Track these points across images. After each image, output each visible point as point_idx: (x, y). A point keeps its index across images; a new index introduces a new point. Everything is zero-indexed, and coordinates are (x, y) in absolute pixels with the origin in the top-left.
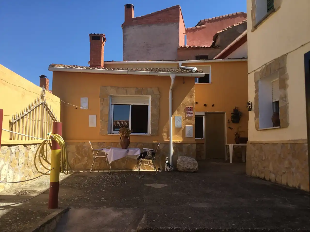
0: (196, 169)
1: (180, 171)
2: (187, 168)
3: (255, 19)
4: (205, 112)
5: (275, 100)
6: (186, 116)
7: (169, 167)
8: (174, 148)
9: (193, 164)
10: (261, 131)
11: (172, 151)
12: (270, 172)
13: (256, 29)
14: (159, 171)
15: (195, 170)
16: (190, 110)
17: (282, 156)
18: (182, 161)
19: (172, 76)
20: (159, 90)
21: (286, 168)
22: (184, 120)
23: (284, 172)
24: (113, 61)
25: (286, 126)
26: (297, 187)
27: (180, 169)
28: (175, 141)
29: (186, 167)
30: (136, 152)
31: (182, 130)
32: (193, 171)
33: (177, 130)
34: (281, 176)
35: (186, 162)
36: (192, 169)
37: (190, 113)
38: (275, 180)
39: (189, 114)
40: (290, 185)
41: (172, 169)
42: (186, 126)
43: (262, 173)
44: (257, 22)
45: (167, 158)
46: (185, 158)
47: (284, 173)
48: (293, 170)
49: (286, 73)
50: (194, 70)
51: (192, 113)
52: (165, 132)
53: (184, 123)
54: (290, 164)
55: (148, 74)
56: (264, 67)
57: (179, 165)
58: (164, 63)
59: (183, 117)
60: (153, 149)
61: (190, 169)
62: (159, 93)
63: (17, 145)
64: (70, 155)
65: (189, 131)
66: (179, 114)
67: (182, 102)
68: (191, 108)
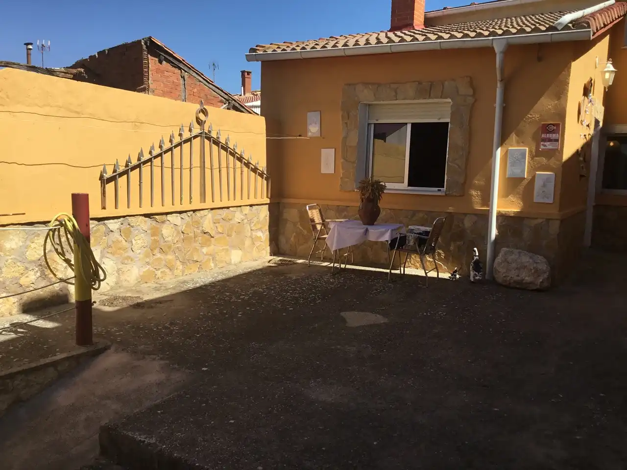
0: (539, 284)
1: (500, 285)
2: (516, 278)
6: (538, 147)
8: (498, 227)
9: (533, 271)
11: (494, 232)
14: (451, 279)
15: (537, 285)
16: (553, 132)
18: (506, 261)
19: (498, 44)
20: (471, 85)
22: (532, 157)
24: (445, 9)
27: (500, 280)
28: (504, 210)
29: (513, 275)
30: (383, 234)
31: (525, 182)
32: (534, 287)
36: (530, 283)
37: (550, 140)
39: (547, 144)
42: (537, 173)
46: (516, 254)
50: (562, 23)
51: (556, 140)
52: (477, 188)
53: (532, 167)
57: (498, 271)
59: (530, 151)
61: (524, 281)
62: (471, 92)
63: (124, 217)
64: (289, 226)
65: (544, 186)
66: (522, 144)
67: (531, 112)
68: (555, 128)
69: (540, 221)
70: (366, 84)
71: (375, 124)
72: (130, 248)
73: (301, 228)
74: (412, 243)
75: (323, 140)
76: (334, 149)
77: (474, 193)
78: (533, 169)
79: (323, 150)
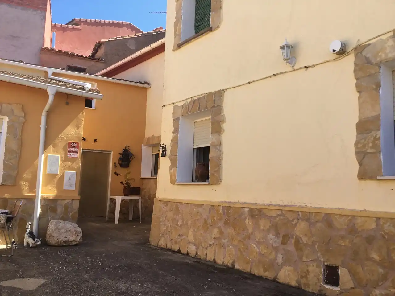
2: (65, 239)
3: (179, 35)
5: (198, 146)
6: (66, 155)
7: (34, 240)
8: (42, 207)
9: (74, 233)
10: (179, 186)
11: (39, 211)
12: (189, 243)
13: (180, 48)
15: (77, 241)
16: (75, 147)
17: (210, 221)
18: (57, 228)
19: (51, 90)
20: (23, 109)
21: (214, 238)
22: (63, 161)
23: (211, 243)
25: (218, 182)
26: (229, 265)
27: (53, 241)
28: (45, 195)
29: (63, 238)
31: (58, 177)
32: (74, 243)
33: (51, 177)
34: (206, 248)
35: (63, 230)
36: (74, 240)
37: (73, 152)
38: (197, 254)
39: (71, 154)
40: (219, 261)
41: (39, 243)
42: (66, 171)
43: (176, 243)
44: (182, 40)
45: (30, 224)
46: (62, 224)
47: (210, 245)
48: (225, 241)
49: (222, 114)
50: (87, 87)
51: (77, 152)
52: (26, 180)
53: (62, 167)
54: (221, 233)
55: (8, 80)
56: (189, 101)
57: (51, 235)
58: (24, 66)
59: (62, 158)
60: (6, 211)
61: (69, 240)
62: (23, 115)
65: (70, 179)
66: (56, 153)
67: (62, 134)
68: (76, 145)
69: (68, 201)
74: (2, 222)
77: (23, 183)
78: (64, 168)
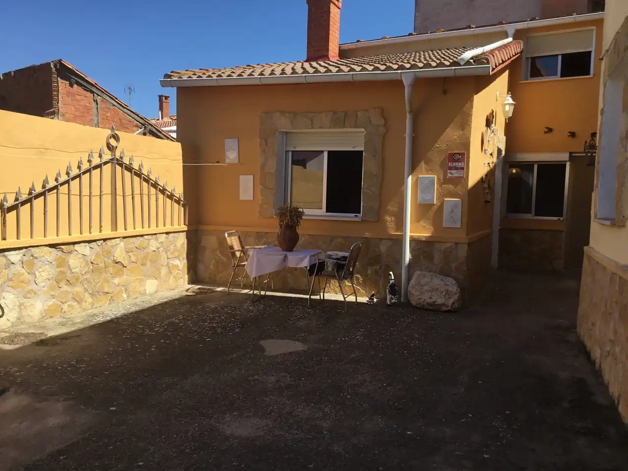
0: (450, 305)
1: (416, 307)
2: (430, 301)
4: (571, 153)
6: (445, 174)
8: (412, 251)
9: (444, 293)
11: (408, 256)
12: (597, 341)
14: (369, 303)
15: (448, 306)
16: (458, 161)
18: (419, 283)
19: (407, 78)
20: (383, 114)
21: (611, 341)
22: (440, 184)
23: (609, 349)
24: (358, 41)
27: (414, 303)
28: (415, 235)
29: (426, 298)
30: (302, 260)
31: (434, 209)
32: (444, 308)
34: (606, 358)
35: (426, 288)
36: (443, 304)
37: (456, 168)
38: (600, 365)
39: (453, 172)
42: (445, 199)
43: (590, 337)
46: (428, 277)
47: (609, 353)
48: (618, 350)
50: (464, 59)
51: (462, 169)
52: (391, 215)
53: (440, 194)
55: (350, 79)
58: (472, 33)
59: (439, 179)
61: (436, 303)
62: (382, 122)
63: (26, 248)
64: (208, 254)
65: (452, 211)
66: (430, 172)
67: (439, 142)
68: (460, 156)
69: (449, 245)
70: (282, 112)
71: (292, 151)
72: (34, 281)
73: (220, 255)
74: (330, 269)
75: (242, 167)
76: (252, 176)
77: (388, 218)
78: (442, 196)
79: (242, 178)
